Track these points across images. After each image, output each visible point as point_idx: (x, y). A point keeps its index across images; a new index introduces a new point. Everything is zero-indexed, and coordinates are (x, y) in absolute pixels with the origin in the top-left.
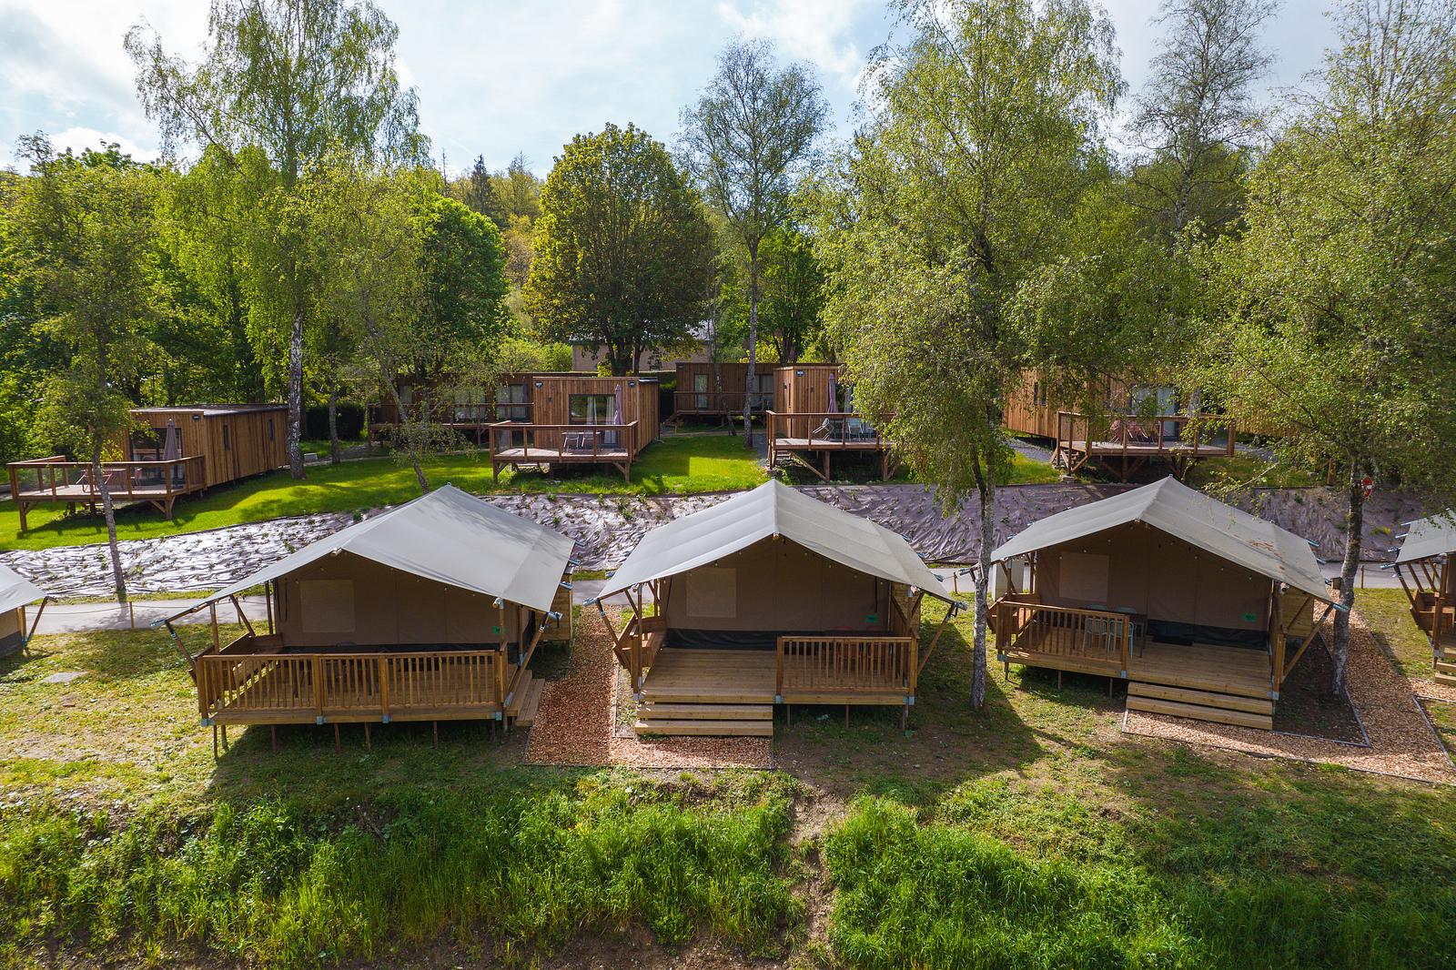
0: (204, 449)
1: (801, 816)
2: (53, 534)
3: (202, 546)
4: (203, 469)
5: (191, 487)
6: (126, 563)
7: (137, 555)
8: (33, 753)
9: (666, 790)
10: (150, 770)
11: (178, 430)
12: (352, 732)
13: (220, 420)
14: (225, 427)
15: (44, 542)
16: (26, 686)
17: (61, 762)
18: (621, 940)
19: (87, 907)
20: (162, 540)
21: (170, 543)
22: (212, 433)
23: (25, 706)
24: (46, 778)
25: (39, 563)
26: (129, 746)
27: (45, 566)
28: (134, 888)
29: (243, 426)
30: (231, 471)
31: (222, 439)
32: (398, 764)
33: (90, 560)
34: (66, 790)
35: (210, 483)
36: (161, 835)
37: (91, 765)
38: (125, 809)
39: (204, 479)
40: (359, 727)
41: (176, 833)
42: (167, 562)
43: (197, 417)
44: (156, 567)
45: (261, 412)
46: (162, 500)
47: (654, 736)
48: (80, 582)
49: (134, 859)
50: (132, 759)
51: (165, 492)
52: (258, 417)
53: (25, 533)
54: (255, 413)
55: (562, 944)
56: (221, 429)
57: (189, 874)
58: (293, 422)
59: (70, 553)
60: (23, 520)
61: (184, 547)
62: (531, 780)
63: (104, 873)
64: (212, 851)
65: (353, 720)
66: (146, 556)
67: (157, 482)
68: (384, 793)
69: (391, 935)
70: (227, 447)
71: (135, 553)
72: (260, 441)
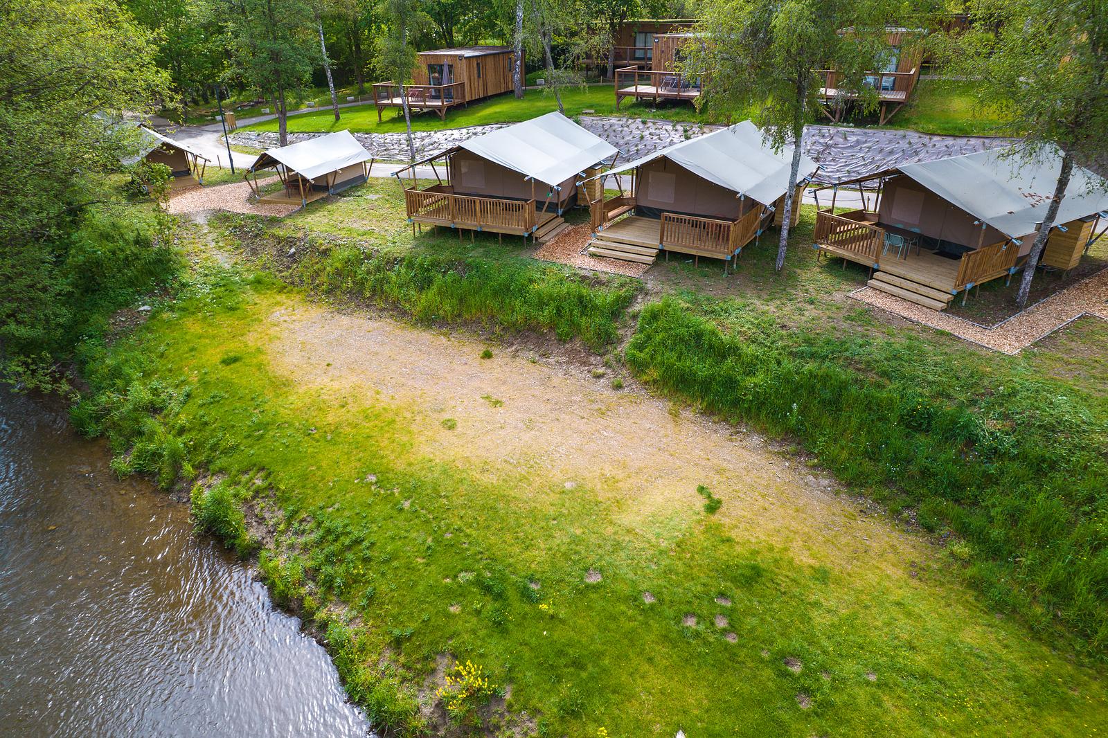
0: (464, 78)
1: (639, 301)
2: (390, 126)
3: (453, 137)
4: (464, 90)
5: (458, 101)
6: (417, 144)
7: (423, 140)
8: (355, 226)
9: (584, 278)
10: (390, 238)
11: (451, 66)
12: (466, 232)
13: (475, 60)
14: (478, 64)
15: (386, 129)
16: (359, 199)
17: (362, 230)
18: (543, 334)
19: (362, 283)
20: (436, 132)
21: (439, 135)
22: (470, 68)
23: (356, 207)
24: (355, 235)
25: (382, 141)
26: (387, 228)
27: (384, 143)
28: (377, 280)
29: (490, 62)
30: (481, 91)
31: (476, 72)
32: (481, 250)
33: (403, 141)
34: (360, 241)
35: (468, 99)
36: (387, 263)
37: (371, 233)
38: (378, 251)
39: (464, 97)
40: (469, 231)
41: (392, 262)
42: (436, 145)
43: (461, 57)
44: (431, 147)
45: (503, 53)
46: (440, 109)
47: (596, 255)
48: (397, 152)
49: (378, 269)
50: (386, 233)
51: (440, 104)
52: (501, 56)
53: (381, 123)
54: (498, 54)
55: (520, 331)
56: (475, 66)
57: (394, 278)
58: (516, 61)
59: (395, 136)
60: (380, 116)
61: (445, 137)
62: (530, 264)
63: (369, 273)
64: (403, 271)
65: (466, 228)
66: (427, 141)
67: (436, 97)
68: (469, 260)
69: (459, 315)
70: (479, 77)
71: (422, 139)
72: (502, 73)
